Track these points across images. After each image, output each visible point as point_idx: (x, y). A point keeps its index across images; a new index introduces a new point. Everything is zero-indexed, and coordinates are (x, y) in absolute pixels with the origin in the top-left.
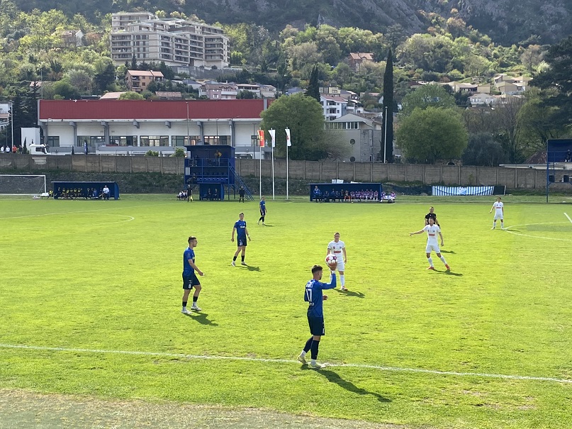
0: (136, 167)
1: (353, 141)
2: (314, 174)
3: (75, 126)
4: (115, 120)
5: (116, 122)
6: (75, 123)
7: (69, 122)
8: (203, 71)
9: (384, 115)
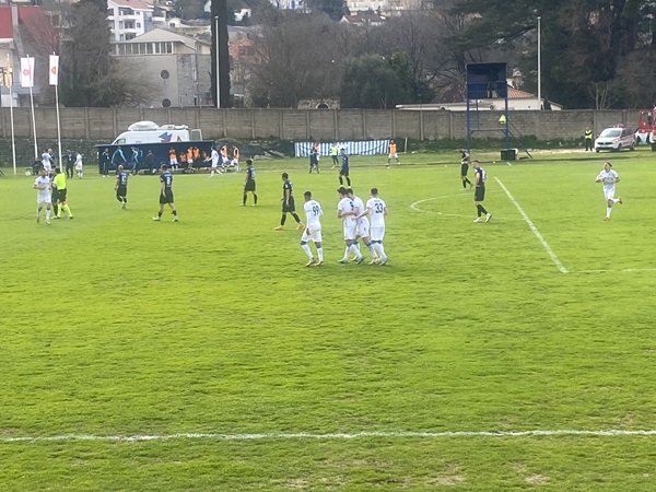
1: (165, 74)
2: (104, 128)
9: (213, 29)
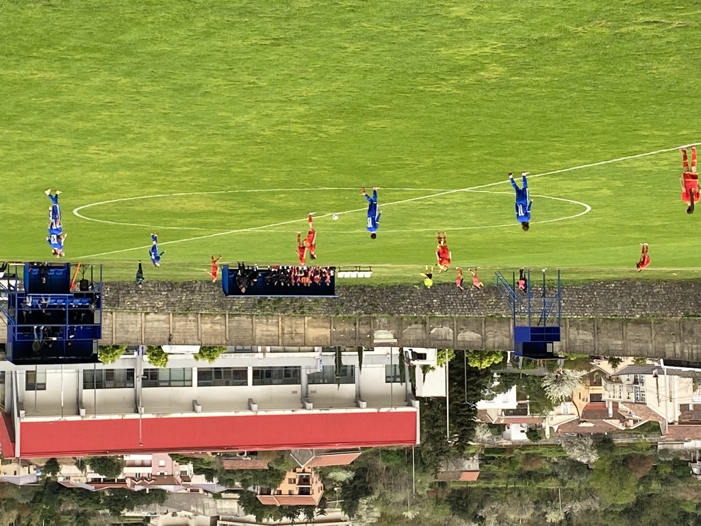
0: (218, 327)
3: (357, 399)
4: (289, 412)
5: (288, 408)
6: (358, 406)
7: (368, 406)
8: (193, 508)
